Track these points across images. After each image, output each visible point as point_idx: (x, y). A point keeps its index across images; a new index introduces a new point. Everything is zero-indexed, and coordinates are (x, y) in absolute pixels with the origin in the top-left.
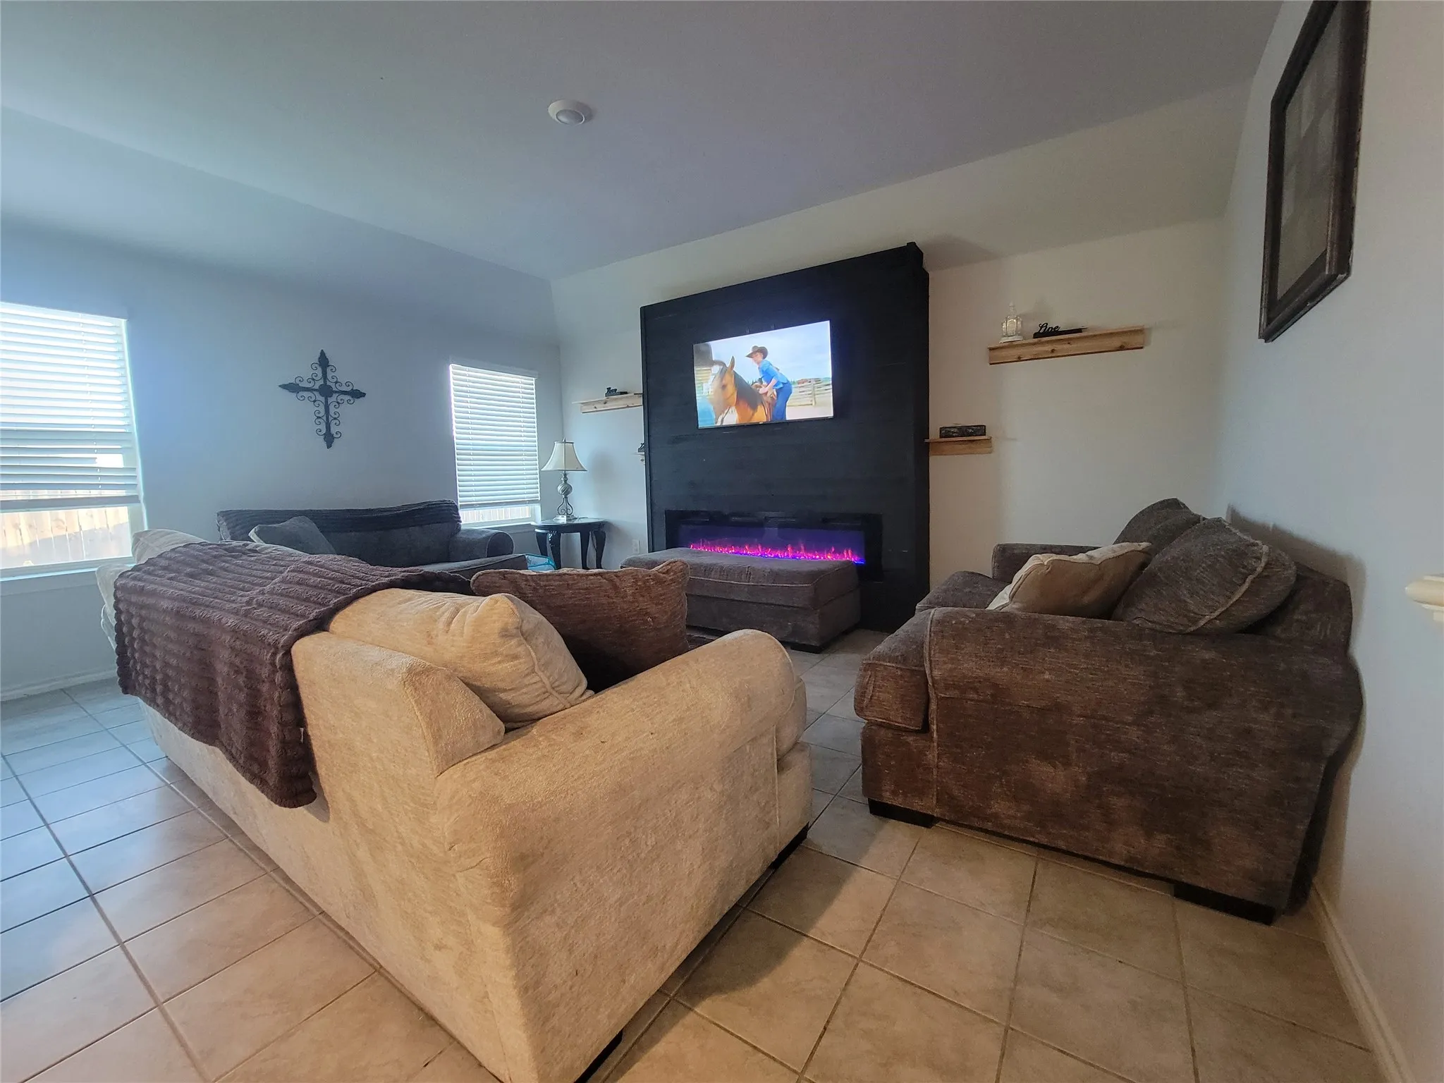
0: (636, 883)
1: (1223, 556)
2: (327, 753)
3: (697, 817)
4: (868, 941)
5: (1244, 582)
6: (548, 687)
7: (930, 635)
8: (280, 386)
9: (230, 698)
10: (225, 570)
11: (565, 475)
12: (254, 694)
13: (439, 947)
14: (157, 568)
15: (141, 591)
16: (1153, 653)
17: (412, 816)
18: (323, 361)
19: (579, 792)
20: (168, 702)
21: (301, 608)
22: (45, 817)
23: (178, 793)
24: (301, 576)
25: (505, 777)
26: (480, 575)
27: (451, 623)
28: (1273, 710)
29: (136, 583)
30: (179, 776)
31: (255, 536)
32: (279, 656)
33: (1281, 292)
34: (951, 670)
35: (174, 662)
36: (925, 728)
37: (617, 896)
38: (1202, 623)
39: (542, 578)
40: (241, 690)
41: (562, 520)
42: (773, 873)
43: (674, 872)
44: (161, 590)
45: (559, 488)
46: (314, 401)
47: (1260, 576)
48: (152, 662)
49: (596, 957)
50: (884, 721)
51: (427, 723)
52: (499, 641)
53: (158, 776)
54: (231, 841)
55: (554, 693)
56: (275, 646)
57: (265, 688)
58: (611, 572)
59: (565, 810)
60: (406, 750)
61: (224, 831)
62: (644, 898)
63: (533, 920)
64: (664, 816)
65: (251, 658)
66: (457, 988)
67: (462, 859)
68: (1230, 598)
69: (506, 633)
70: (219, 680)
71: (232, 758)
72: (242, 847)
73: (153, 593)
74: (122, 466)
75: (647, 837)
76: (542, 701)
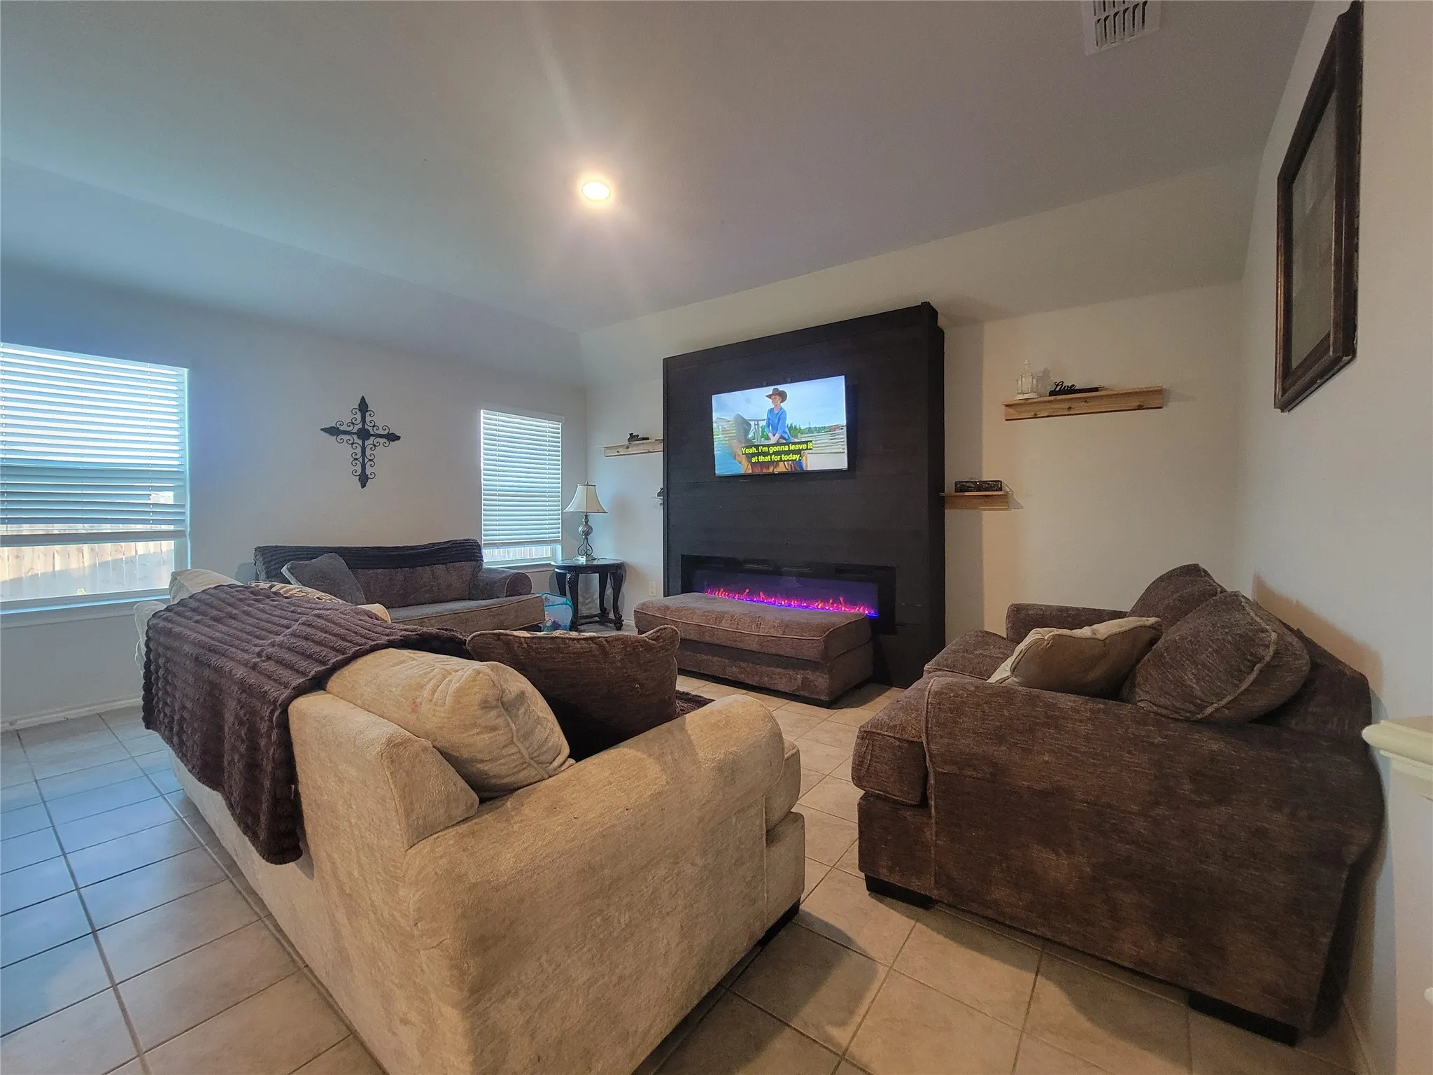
0: (608, 963)
1: (1229, 642)
2: (313, 812)
3: (676, 894)
4: (853, 1037)
5: (1253, 670)
6: (527, 756)
7: (927, 708)
8: (322, 430)
9: (234, 748)
10: (248, 614)
11: (586, 516)
12: (254, 748)
13: (405, 1022)
14: (187, 609)
15: (169, 633)
16: (1158, 740)
17: (383, 886)
18: (363, 407)
19: (546, 872)
20: (182, 743)
21: (303, 664)
22: (63, 845)
23: (189, 829)
24: (309, 630)
25: (472, 854)
26: (475, 636)
27: (435, 691)
28: (1287, 810)
29: (166, 624)
30: (193, 811)
31: (287, 572)
32: (277, 714)
33: (1295, 363)
34: (948, 745)
35: (189, 705)
36: (923, 803)
37: (585, 977)
38: (1209, 710)
39: (534, 641)
40: (243, 741)
41: (582, 560)
42: (761, 951)
43: (649, 951)
44: (185, 634)
45: (580, 529)
46: (352, 444)
47: (1268, 665)
48: (172, 702)
49: (560, 1043)
50: (881, 793)
51: (401, 796)
52: (479, 712)
53: (173, 809)
54: (231, 882)
55: (533, 763)
56: (275, 702)
57: (263, 742)
58: (602, 637)
59: (529, 890)
60: (381, 821)
61: (227, 871)
62: (615, 979)
63: (494, 1002)
64: (639, 892)
65: (253, 713)
66: (420, 1066)
67: (425, 938)
68: (1237, 686)
69: (486, 705)
70: (226, 729)
71: (231, 807)
72: (241, 889)
73: (179, 636)
74: (172, 502)
75: (620, 915)
76: (519, 771)
